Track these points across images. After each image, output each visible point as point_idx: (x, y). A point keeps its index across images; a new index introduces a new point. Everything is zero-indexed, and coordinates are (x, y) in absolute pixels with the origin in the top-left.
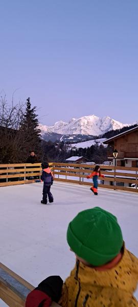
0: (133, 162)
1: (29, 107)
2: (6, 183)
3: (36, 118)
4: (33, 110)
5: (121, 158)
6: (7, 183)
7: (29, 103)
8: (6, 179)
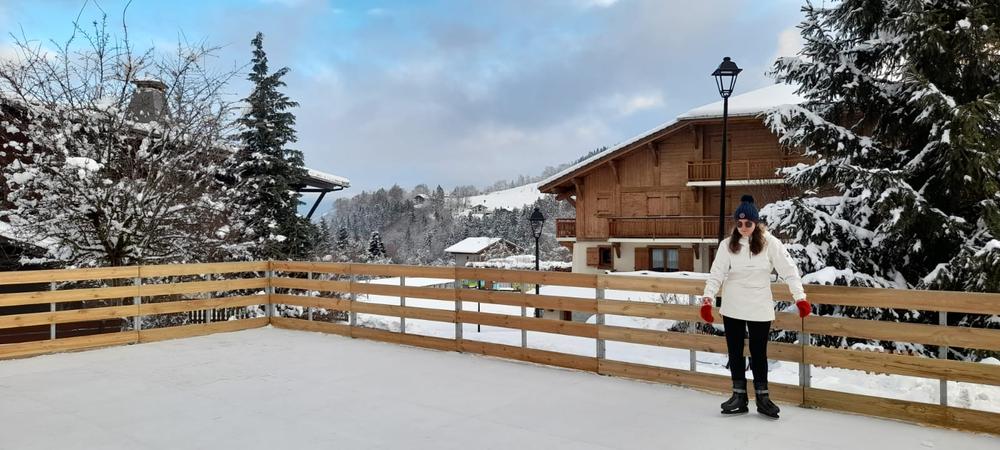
0: (638, 250)
1: (261, 68)
2: (46, 343)
3: (288, 109)
4: (276, 76)
5: (600, 239)
6: (53, 342)
7: (259, 54)
8: (48, 327)
